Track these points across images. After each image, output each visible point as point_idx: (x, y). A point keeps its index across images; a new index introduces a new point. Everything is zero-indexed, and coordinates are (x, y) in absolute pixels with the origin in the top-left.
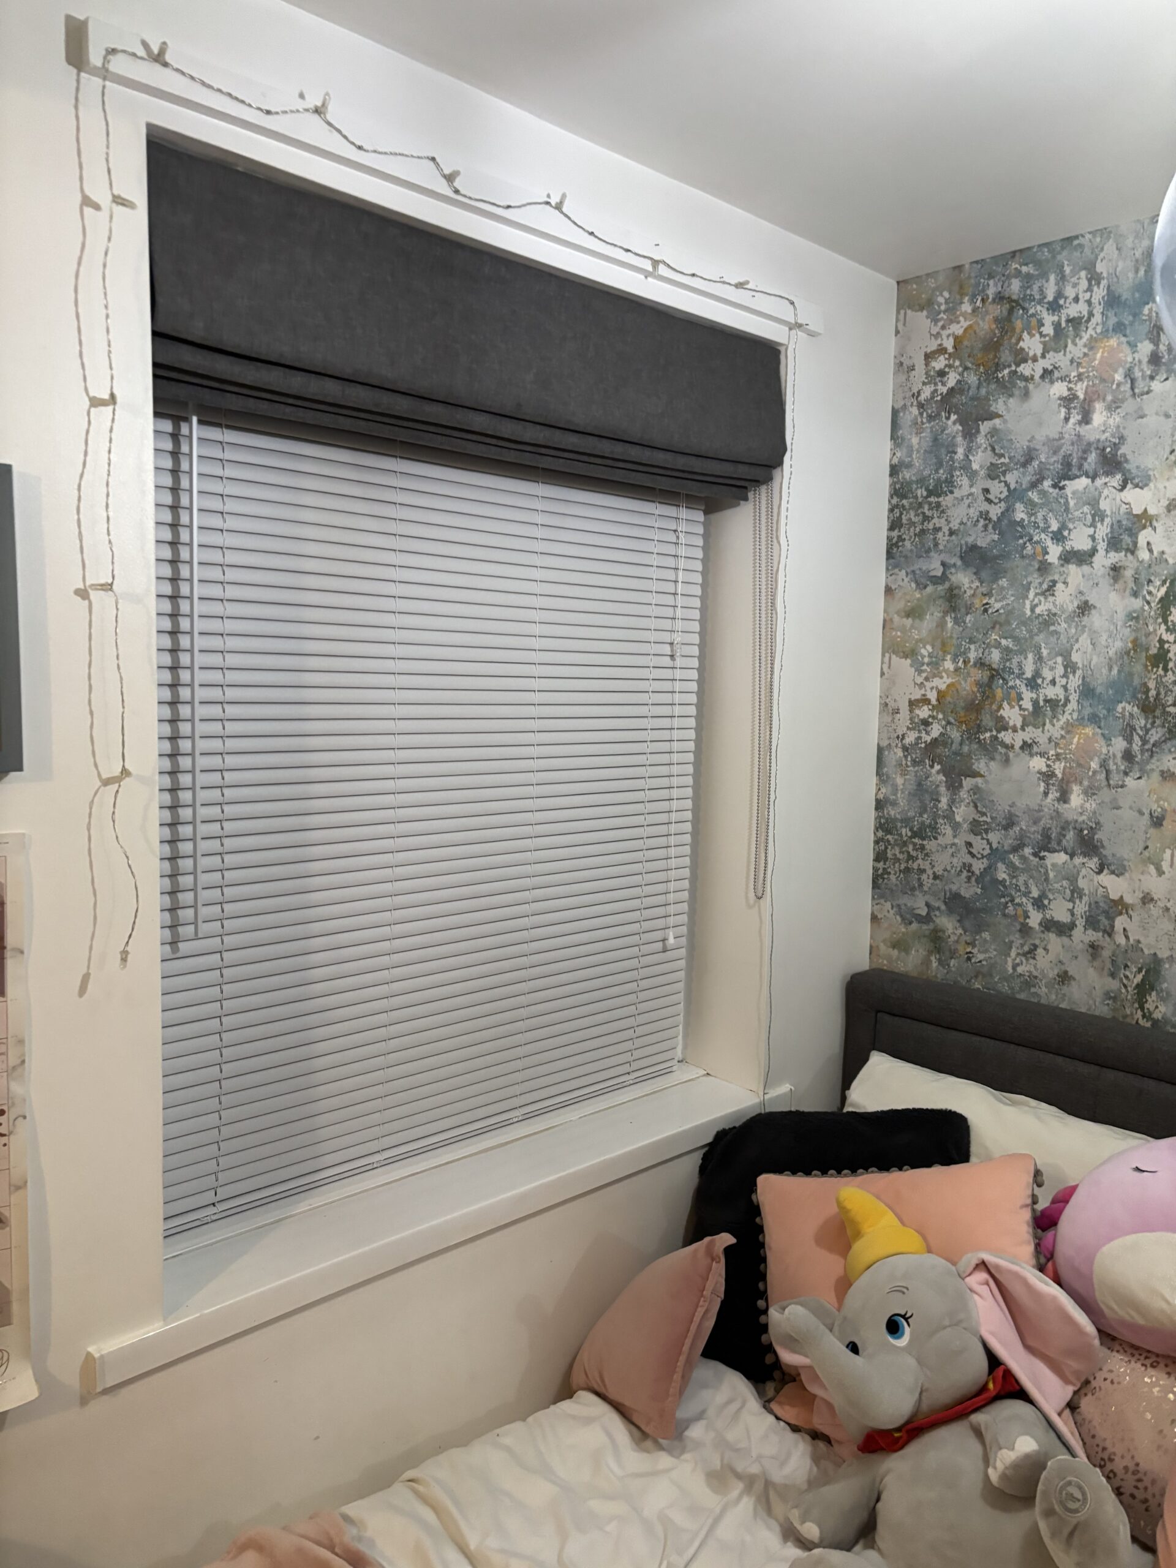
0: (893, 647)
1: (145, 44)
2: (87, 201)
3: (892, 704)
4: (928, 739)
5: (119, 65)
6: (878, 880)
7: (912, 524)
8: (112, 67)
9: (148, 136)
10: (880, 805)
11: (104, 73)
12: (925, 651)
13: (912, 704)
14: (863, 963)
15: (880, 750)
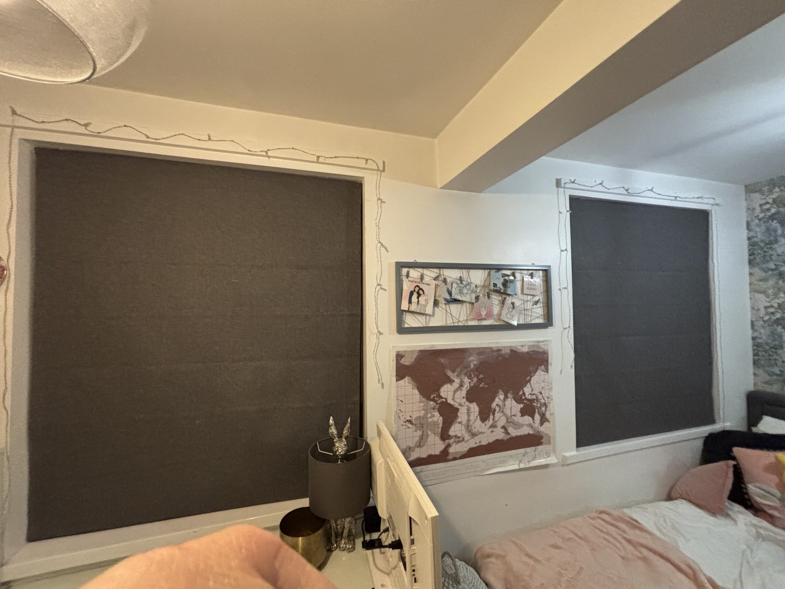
0: (754, 290)
1: (570, 180)
2: (560, 212)
3: (756, 308)
4: (775, 318)
5: (567, 186)
6: (755, 363)
7: (759, 254)
8: (566, 186)
9: (569, 197)
10: (754, 339)
11: (565, 188)
12: (770, 292)
13: (766, 308)
14: (751, 388)
15: (752, 322)
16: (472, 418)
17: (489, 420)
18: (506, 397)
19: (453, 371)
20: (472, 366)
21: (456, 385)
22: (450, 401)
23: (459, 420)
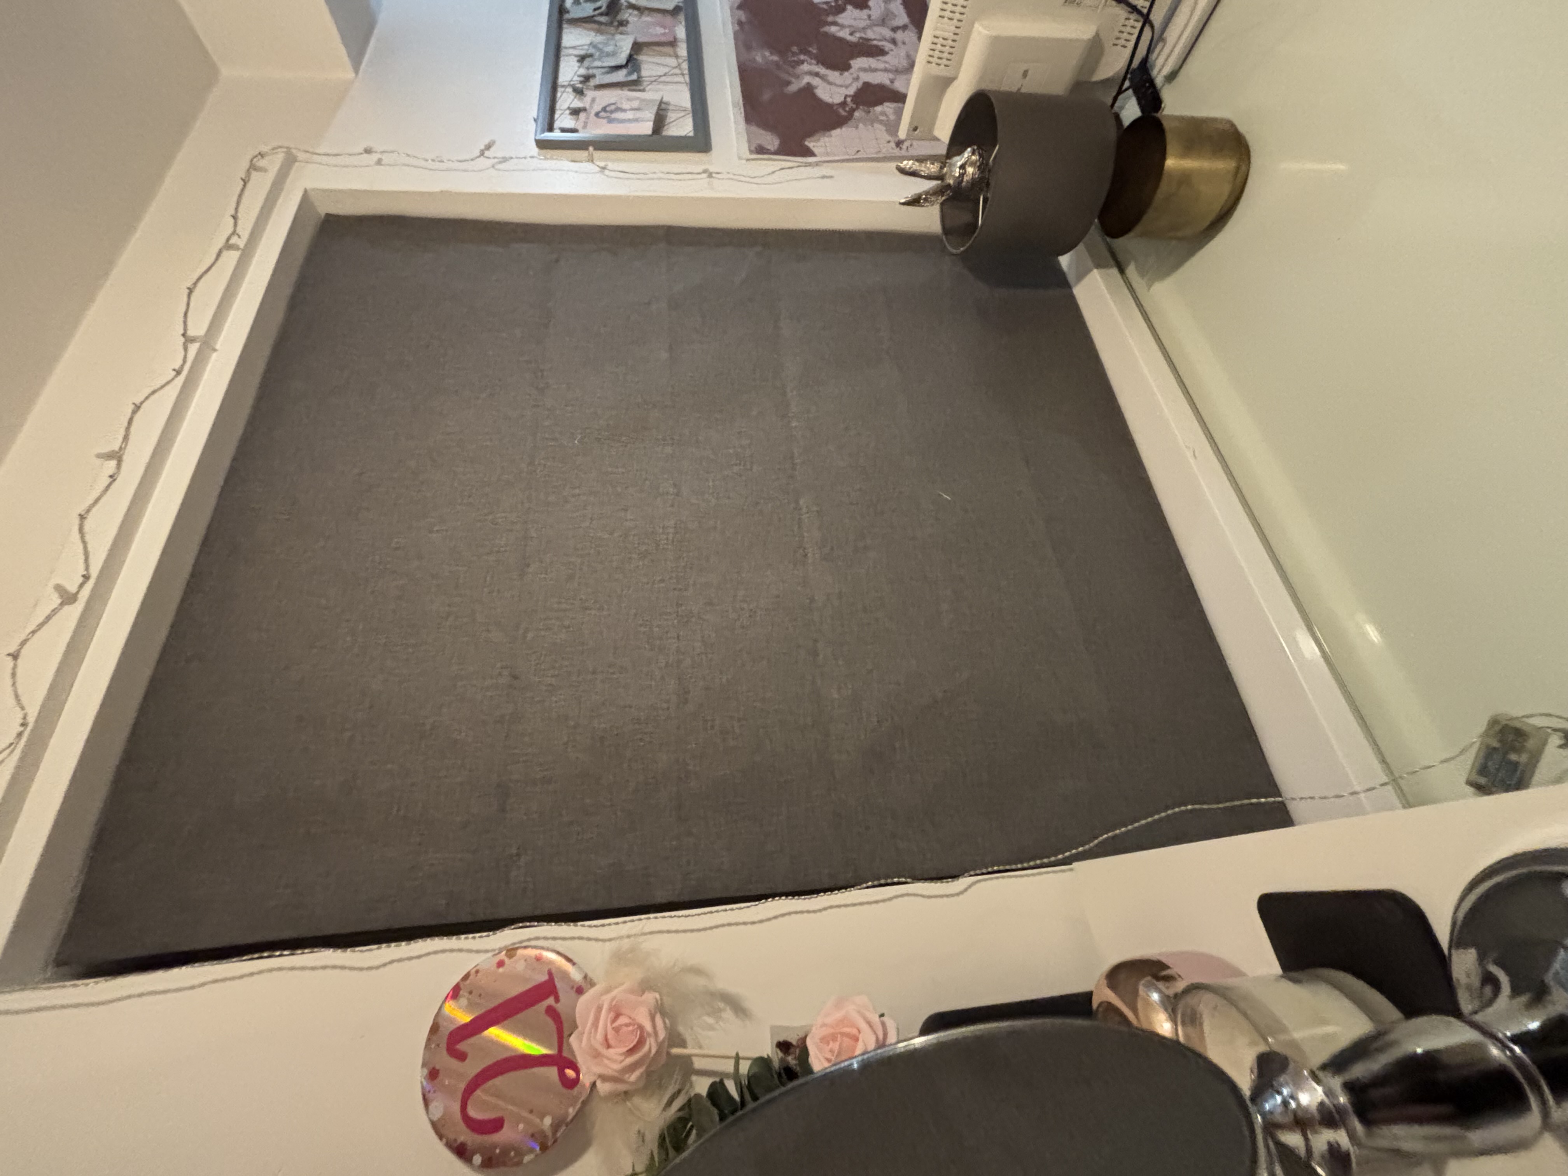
16: (881, 66)
17: (883, 46)
18: (835, 23)
19: (789, 83)
20: (775, 58)
21: (816, 81)
22: (851, 91)
23: (887, 82)
